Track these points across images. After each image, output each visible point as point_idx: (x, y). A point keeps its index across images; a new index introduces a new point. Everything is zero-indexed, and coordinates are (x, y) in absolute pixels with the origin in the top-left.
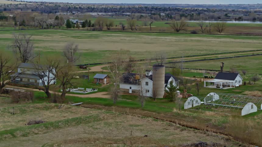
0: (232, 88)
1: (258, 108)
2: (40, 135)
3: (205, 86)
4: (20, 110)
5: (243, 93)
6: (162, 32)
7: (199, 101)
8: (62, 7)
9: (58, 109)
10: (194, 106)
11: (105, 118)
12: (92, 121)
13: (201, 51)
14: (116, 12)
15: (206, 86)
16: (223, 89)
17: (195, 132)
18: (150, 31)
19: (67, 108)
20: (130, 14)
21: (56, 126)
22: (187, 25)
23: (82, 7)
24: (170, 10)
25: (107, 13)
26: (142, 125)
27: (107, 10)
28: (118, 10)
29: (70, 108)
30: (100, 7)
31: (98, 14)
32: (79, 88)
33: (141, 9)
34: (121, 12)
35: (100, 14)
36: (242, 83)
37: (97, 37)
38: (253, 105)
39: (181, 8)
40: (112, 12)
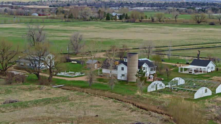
0: (204, 73)
1: (212, 92)
2: (6, 113)
3: (179, 71)
4: (6, 91)
5: (210, 78)
6: (185, 24)
7: (163, 85)
8: (116, 3)
9: (40, 90)
10: (158, 89)
11: (73, 99)
12: (60, 101)
13: (206, 40)
14: (161, 7)
15: (181, 71)
16: (195, 74)
17: (142, 113)
18: (175, 23)
19: (47, 90)
20: (172, 8)
21: (24, 105)
22: (213, 17)
23: (133, 3)
24: (207, 5)
25: (152, 8)
26: (100, 106)
27: (154, 5)
28: (163, 5)
29: (49, 89)
30: (148, 3)
31: (145, 9)
32: (70, 72)
33: (182, 4)
34: (165, 6)
35: (147, 8)
36: (215, 69)
37: (124, 28)
38: (207, 89)
39: (217, 3)
40: (157, 7)
